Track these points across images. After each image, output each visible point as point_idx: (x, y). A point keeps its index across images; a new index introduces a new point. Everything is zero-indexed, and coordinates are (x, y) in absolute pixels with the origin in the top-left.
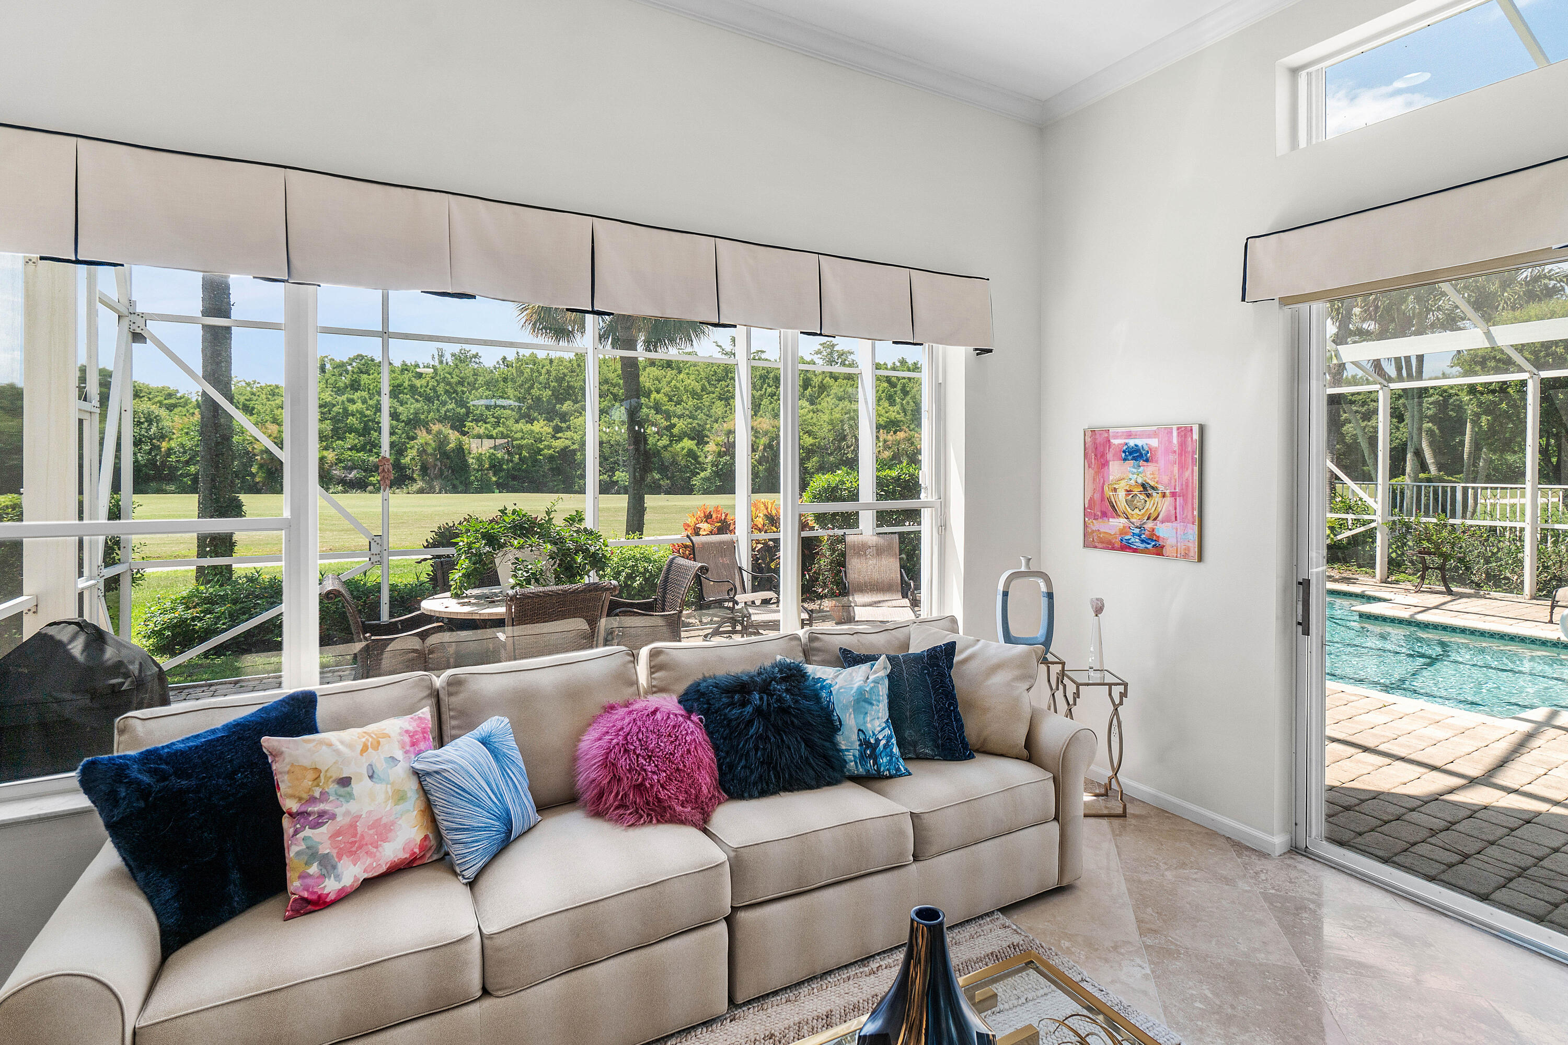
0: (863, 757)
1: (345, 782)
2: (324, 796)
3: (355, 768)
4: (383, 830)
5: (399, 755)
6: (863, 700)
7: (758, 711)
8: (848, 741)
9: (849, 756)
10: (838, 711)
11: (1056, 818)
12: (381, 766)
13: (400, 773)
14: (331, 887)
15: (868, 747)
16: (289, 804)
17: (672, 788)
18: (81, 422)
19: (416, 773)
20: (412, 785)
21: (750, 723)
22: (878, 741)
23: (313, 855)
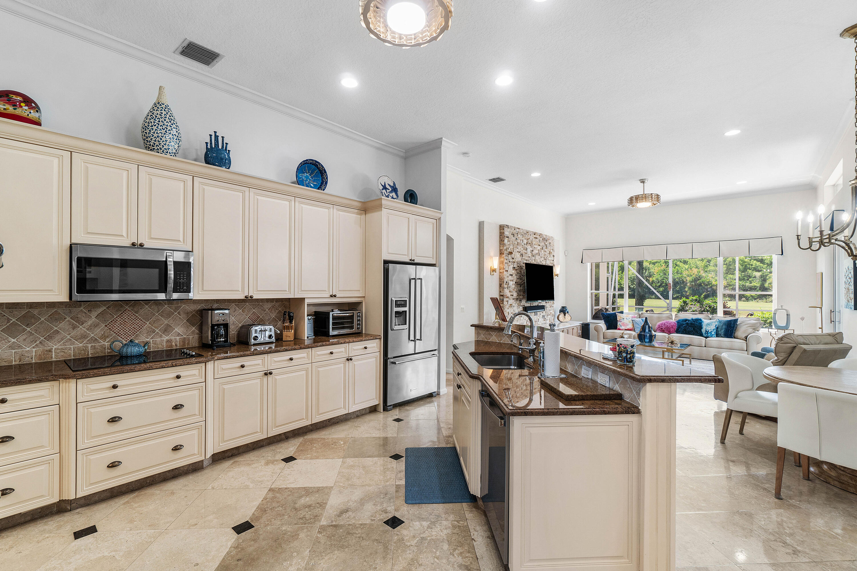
0: (705, 333)
1: (623, 319)
2: (621, 320)
3: (625, 318)
4: (627, 325)
5: (630, 318)
6: (708, 324)
7: (687, 323)
8: (703, 331)
9: (703, 333)
10: (703, 326)
11: (747, 351)
12: (628, 318)
13: (630, 319)
14: (621, 328)
15: (707, 332)
16: (618, 320)
17: (666, 329)
18: (608, 278)
19: (632, 320)
20: (632, 321)
21: (684, 325)
22: (709, 331)
23: (620, 325)
